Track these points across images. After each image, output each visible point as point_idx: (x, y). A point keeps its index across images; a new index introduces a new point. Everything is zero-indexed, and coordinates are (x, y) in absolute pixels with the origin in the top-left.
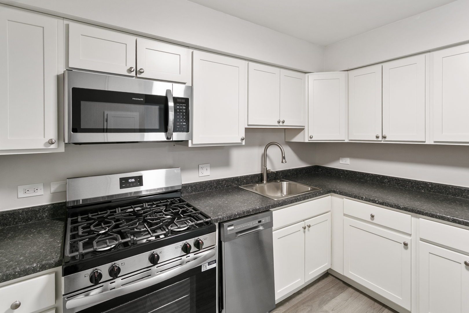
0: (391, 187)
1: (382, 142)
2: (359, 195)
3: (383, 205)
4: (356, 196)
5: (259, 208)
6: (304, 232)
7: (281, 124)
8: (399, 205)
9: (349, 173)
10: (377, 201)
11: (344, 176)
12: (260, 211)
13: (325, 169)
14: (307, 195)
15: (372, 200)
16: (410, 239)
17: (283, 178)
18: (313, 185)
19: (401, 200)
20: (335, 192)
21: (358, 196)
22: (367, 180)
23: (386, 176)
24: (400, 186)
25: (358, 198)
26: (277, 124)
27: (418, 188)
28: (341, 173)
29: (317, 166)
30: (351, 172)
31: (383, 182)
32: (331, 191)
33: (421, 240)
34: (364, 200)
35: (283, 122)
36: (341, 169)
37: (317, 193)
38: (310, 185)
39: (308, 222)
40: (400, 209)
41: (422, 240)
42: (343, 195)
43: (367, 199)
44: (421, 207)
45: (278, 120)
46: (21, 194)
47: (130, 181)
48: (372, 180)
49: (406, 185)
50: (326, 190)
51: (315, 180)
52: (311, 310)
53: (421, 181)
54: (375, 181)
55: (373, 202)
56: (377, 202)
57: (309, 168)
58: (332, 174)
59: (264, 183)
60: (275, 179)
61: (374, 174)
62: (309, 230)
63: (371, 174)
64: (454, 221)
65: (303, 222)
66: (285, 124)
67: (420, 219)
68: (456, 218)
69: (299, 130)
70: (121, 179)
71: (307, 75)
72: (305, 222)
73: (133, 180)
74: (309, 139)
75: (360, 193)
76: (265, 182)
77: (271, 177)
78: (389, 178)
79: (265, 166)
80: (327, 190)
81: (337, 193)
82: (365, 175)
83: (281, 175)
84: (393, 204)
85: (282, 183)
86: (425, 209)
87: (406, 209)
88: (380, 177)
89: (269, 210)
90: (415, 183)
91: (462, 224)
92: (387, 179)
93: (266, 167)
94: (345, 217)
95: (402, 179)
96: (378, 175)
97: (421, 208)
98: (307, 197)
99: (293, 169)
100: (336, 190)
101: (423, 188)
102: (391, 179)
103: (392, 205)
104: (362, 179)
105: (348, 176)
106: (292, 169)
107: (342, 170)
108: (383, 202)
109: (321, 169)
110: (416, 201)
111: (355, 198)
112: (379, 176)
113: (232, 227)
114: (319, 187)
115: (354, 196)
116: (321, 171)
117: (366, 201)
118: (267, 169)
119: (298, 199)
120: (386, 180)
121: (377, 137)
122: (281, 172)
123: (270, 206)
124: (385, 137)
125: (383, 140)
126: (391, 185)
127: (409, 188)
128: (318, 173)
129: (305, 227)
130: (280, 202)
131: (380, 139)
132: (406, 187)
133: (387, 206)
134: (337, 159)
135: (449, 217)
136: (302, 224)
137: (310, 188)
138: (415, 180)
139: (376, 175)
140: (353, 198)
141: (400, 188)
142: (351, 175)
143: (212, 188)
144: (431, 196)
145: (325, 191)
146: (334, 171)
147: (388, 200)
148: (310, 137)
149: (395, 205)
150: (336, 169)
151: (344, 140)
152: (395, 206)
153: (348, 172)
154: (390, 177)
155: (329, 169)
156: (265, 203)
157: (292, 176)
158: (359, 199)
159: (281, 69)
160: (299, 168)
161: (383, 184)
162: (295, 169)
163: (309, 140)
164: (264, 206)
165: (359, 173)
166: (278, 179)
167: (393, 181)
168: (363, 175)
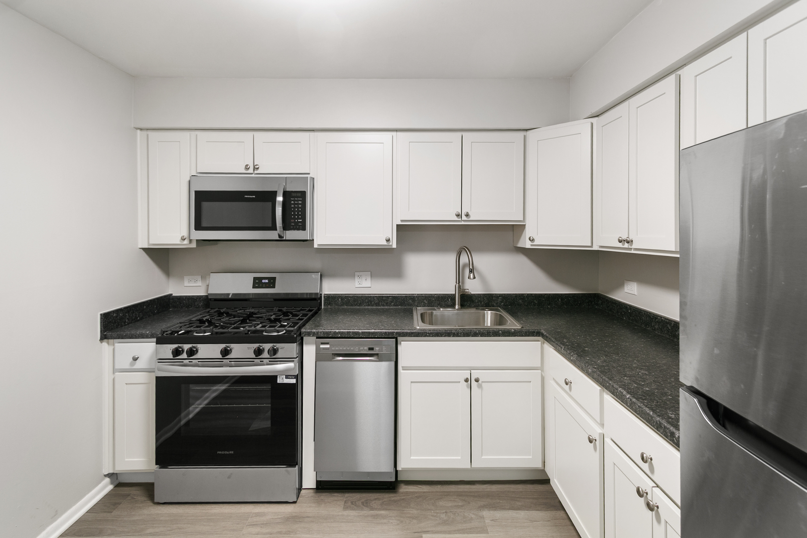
5: (374, 332)
7: (463, 218)
12: (376, 335)
22: (655, 329)
26: (457, 219)
28: (624, 311)
32: (538, 332)
35: (467, 215)
37: (498, 332)
39: (477, 374)
46: (186, 284)
47: (263, 281)
48: (661, 329)
52: (462, 506)
58: (613, 312)
59: (455, 308)
65: (468, 371)
66: (472, 218)
70: (255, 279)
71: (520, 133)
73: (267, 281)
79: (458, 282)
82: (652, 317)
85: (485, 312)
87: (593, 376)
93: (459, 284)
98: (472, 334)
103: (583, 366)
104: (649, 326)
112: (670, 322)
113: (328, 346)
119: (452, 332)
121: (620, 241)
124: (627, 242)
125: (631, 247)
130: (415, 330)
136: (465, 374)
143: (371, 303)
146: (616, 306)
148: (530, 239)
152: (585, 368)
153: (632, 309)
155: (610, 302)
159: (464, 133)
164: (384, 331)
168: (650, 317)
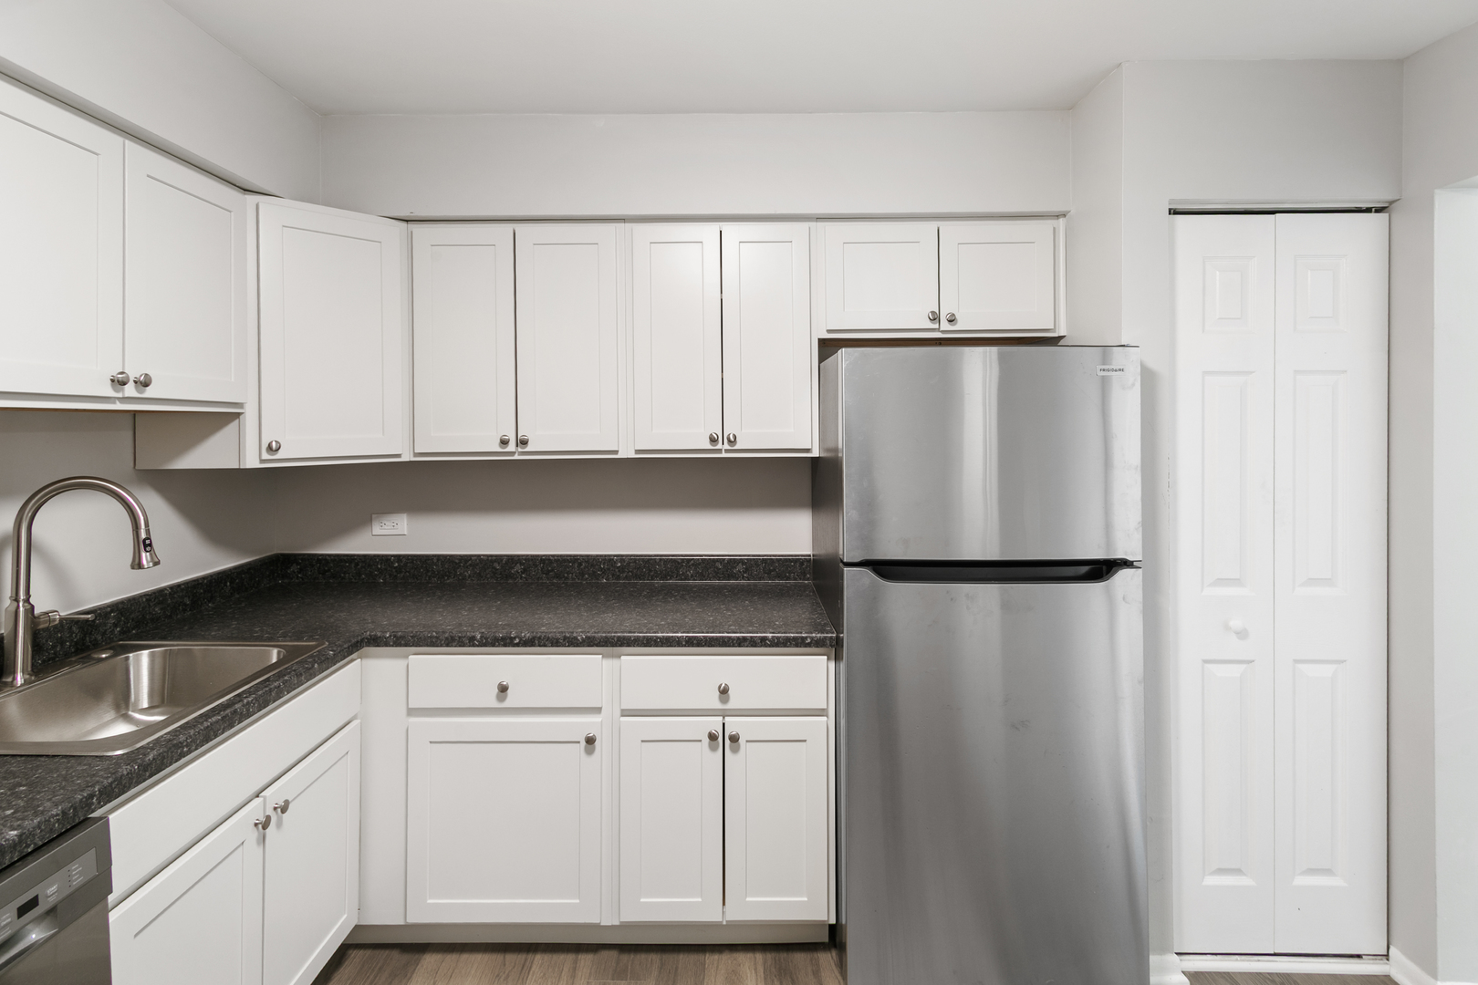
0: (532, 583)
1: (516, 457)
2: (460, 632)
3: (533, 645)
4: (452, 637)
5: (20, 836)
6: (258, 843)
7: (130, 390)
8: (575, 635)
9: (406, 564)
10: (515, 638)
11: (390, 575)
12: (28, 846)
13: (314, 562)
14: (276, 684)
15: (503, 639)
16: (600, 720)
17: (125, 634)
18: (284, 636)
19: (572, 617)
20: (376, 641)
21: (460, 637)
22: (464, 578)
23: (518, 556)
24: (554, 577)
25: (459, 642)
26: (110, 392)
27: (594, 575)
28: (378, 569)
29: (283, 555)
30: (413, 560)
31: (509, 576)
32: (362, 640)
33: (622, 716)
34: (478, 646)
35: (144, 383)
36: (378, 556)
37: (313, 666)
38: (270, 639)
39: (274, 795)
40: (578, 646)
41: (625, 713)
42: (406, 645)
43: (486, 639)
44: (621, 625)
45: (114, 371)
48: (479, 574)
49: (567, 573)
50: (345, 643)
51: (283, 612)
53: (601, 556)
54: (488, 576)
55: (505, 645)
56: (517, 641)
57: (249, 569)
58: (343, 578)
59: (12, 684)
60: (77, 652)
61: (484, 555)
62: (279, 825)
63: (475, 555)
64: (690, 642)
65: (257, 801)
66: (149, 392)
67: (623, 657)
68: (693, 633)
69: (218, 419)
71: (251, 199)
72: (265, 798)
74: (265, 456)
75: (460, 625)
76: (20, 680)
77: (54, 647)
78: (525, 560)
79: (22, 596)
80: (350, 641)
81: (387, 645)
82: (457, 561)
83: (115, 625)
84: (558, 636)
85: (127, 658)
86: (632, 629)
87: (591, 642)
88: (502, 560)
89: (87, 819)
90: (588, 562)
91: (703, 646)
92: (521, 564)
93: (27, 600)
94: (413, 720)
95: (558, 556)
96: (496, 556)
97: (623, 628)
98: (277, 693)
99: (179, 586)
100: (379, 634)
101: (604, 571)
102: (531, 563)
103: (557, 640)
104: (449, 577)
105: (402, 575)
106: (172, 587)
107: (383, 556)
108: (534, 638)
109: (298, 564)
110: (604, 612)
111: (447, 646)
112: (498, 558)
114: (311, 638)
115: (447, 638)
116: (300, 571)
117: (485, 645)
118: (37, 612)
119: (235, 711)
120: (518, 568)
121: (504, 442)
122: (112, 611)
123: (91, 796)
124: (524, 443)
125: (520, 450)
126: (530, 581)
127: (573, 579)
128: (286, 581)
129: (268, 819)
130: (151, 757)
131: (511, 447)
132: (567, 578)
133: (545, 646)
134: (364, 520)
135: (680, 635)
136: (255, 810)
137: (275, 652)
138: (588, 556)
139: (491, 556)
140: (441, 646)
141: (553, 584)
142: (412, 571)
144: (625, 591)
145: (340, 646)
146: (353, 565)
147: (543, 626)
148: (270, 448)
149: (565, 638)
150: (358, 555)
151: (399, 456)
152: (564, 640)
153: (404, 560)
154: (527, 556)
155: (333, 561)
156: (54, 793)
157: (170, 616)
158: (464, 646)
159: (127, 141)
160: (204, 578)
161: (510, 581)
162: (186, 583)
163: (262, 461)
164: (54, 812)
165: (438, 560)
166: (97, 646)
167: (536, 566)
168: (453, 562)
